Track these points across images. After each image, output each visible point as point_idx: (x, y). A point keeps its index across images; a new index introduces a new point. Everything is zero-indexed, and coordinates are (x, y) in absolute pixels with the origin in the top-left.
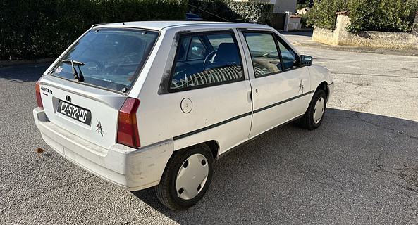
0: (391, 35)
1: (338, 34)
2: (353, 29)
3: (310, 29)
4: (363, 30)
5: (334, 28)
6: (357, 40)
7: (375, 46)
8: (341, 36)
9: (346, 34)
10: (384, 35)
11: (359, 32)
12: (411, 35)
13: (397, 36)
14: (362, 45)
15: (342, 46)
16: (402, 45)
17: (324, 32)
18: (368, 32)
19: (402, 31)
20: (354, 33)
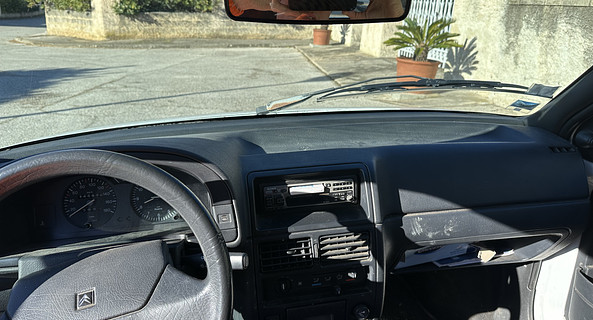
0: (186, 17)
1: (101, 20)
2: (125, 10)
3: (37, 13)
4: (141, 10)
5: (90, 9)
6: (136, 28)
7: (168, 36)
8: (107, 22)
9: (116, 18)
10: (175, 17)
11: (137, 15)
12: (213, 17)
13: (194, 18)
14: (147, 36)
15: (113, 40)
16: (205, 31)
17: (70, 17)
18: (151, 14)
19: (200, 11)
20: (129, 16)
